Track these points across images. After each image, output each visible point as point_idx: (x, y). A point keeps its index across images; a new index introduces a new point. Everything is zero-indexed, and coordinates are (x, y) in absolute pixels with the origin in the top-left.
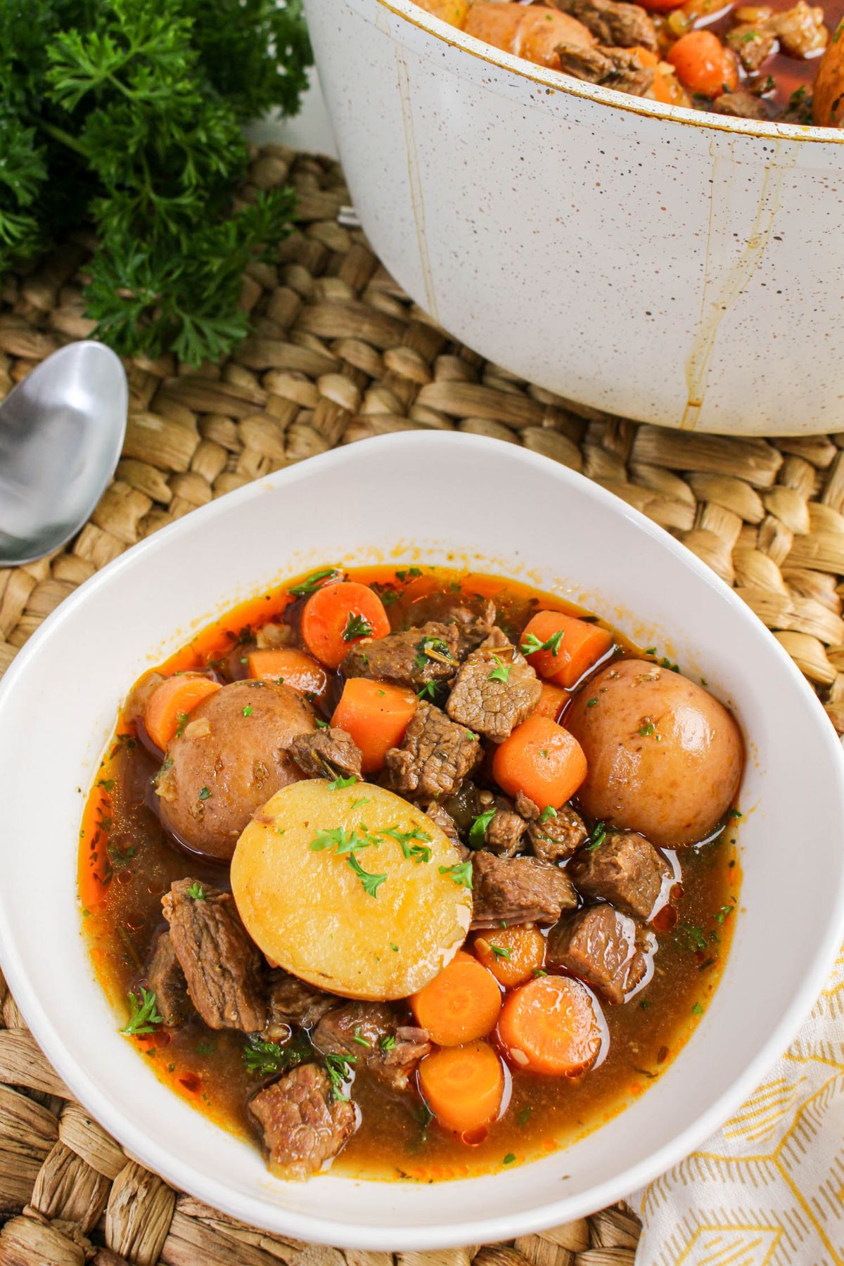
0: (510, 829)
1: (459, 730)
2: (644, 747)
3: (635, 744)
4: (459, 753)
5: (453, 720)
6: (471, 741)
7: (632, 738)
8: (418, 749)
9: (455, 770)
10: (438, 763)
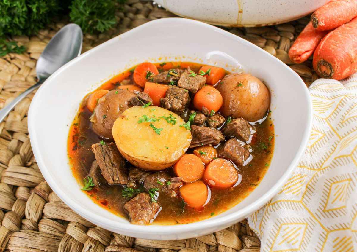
0: (201, 117)
1: (182, 90)
2: (240, 90)
3: (236, 90)
4: (183, 96)
5: (179, 87)
6: (186, 92)
7: (235, 88)
8: (170, 97)
9: (182, 102)
10: (177, 100)
